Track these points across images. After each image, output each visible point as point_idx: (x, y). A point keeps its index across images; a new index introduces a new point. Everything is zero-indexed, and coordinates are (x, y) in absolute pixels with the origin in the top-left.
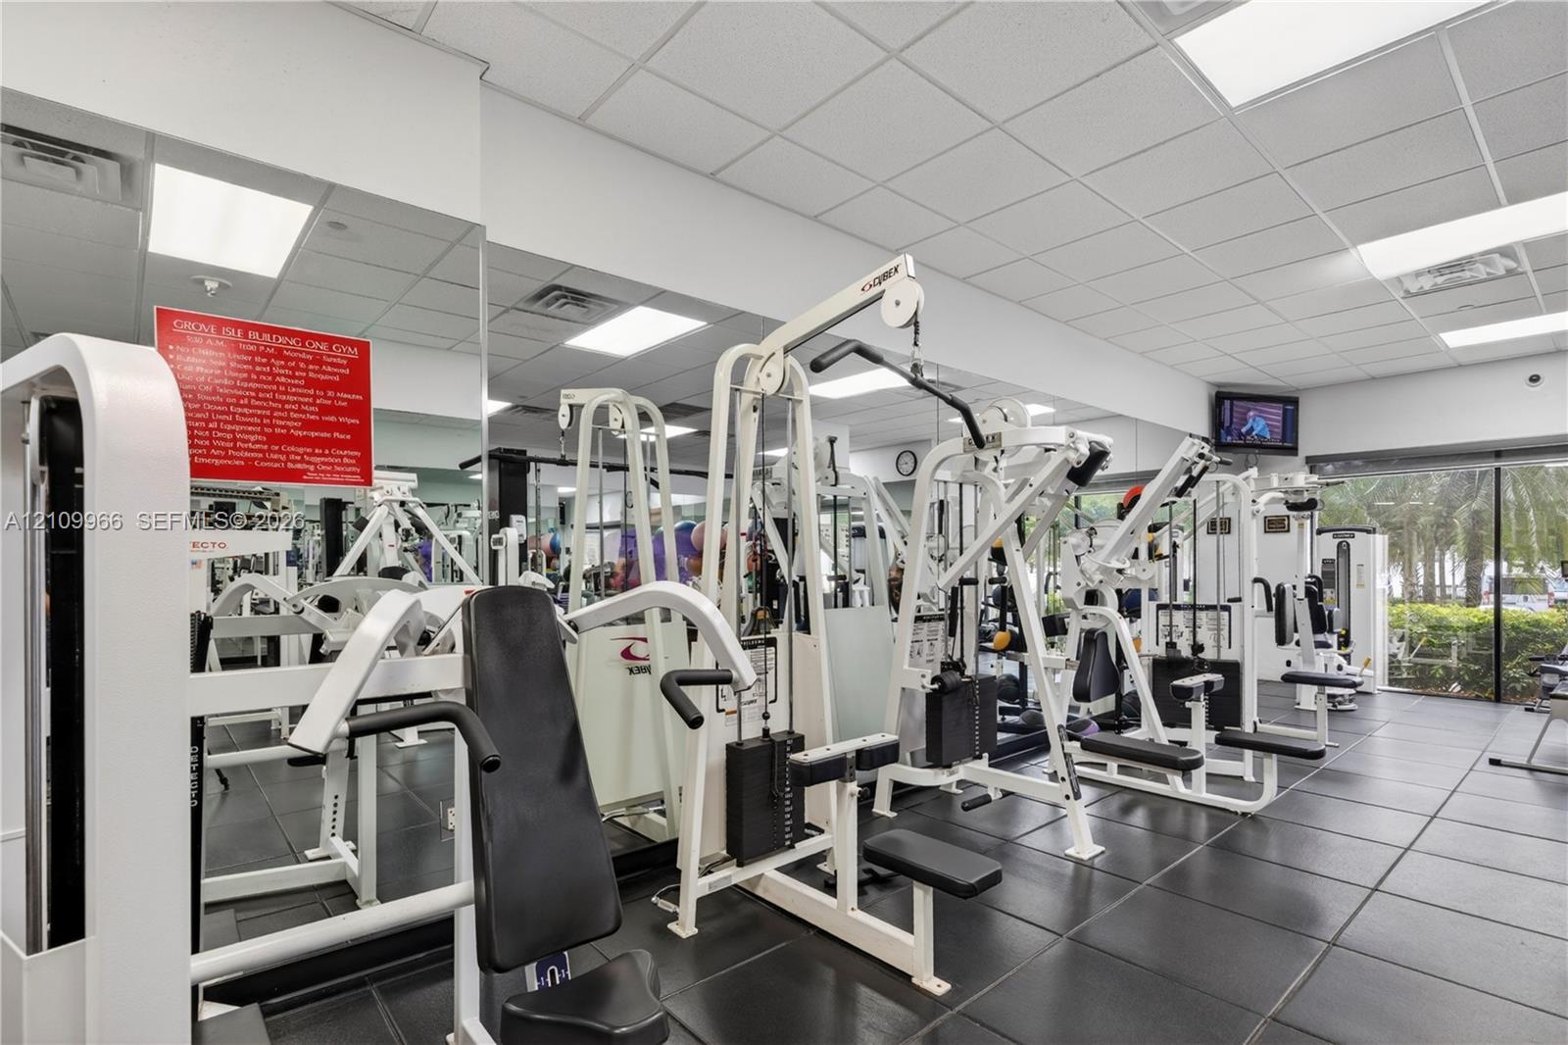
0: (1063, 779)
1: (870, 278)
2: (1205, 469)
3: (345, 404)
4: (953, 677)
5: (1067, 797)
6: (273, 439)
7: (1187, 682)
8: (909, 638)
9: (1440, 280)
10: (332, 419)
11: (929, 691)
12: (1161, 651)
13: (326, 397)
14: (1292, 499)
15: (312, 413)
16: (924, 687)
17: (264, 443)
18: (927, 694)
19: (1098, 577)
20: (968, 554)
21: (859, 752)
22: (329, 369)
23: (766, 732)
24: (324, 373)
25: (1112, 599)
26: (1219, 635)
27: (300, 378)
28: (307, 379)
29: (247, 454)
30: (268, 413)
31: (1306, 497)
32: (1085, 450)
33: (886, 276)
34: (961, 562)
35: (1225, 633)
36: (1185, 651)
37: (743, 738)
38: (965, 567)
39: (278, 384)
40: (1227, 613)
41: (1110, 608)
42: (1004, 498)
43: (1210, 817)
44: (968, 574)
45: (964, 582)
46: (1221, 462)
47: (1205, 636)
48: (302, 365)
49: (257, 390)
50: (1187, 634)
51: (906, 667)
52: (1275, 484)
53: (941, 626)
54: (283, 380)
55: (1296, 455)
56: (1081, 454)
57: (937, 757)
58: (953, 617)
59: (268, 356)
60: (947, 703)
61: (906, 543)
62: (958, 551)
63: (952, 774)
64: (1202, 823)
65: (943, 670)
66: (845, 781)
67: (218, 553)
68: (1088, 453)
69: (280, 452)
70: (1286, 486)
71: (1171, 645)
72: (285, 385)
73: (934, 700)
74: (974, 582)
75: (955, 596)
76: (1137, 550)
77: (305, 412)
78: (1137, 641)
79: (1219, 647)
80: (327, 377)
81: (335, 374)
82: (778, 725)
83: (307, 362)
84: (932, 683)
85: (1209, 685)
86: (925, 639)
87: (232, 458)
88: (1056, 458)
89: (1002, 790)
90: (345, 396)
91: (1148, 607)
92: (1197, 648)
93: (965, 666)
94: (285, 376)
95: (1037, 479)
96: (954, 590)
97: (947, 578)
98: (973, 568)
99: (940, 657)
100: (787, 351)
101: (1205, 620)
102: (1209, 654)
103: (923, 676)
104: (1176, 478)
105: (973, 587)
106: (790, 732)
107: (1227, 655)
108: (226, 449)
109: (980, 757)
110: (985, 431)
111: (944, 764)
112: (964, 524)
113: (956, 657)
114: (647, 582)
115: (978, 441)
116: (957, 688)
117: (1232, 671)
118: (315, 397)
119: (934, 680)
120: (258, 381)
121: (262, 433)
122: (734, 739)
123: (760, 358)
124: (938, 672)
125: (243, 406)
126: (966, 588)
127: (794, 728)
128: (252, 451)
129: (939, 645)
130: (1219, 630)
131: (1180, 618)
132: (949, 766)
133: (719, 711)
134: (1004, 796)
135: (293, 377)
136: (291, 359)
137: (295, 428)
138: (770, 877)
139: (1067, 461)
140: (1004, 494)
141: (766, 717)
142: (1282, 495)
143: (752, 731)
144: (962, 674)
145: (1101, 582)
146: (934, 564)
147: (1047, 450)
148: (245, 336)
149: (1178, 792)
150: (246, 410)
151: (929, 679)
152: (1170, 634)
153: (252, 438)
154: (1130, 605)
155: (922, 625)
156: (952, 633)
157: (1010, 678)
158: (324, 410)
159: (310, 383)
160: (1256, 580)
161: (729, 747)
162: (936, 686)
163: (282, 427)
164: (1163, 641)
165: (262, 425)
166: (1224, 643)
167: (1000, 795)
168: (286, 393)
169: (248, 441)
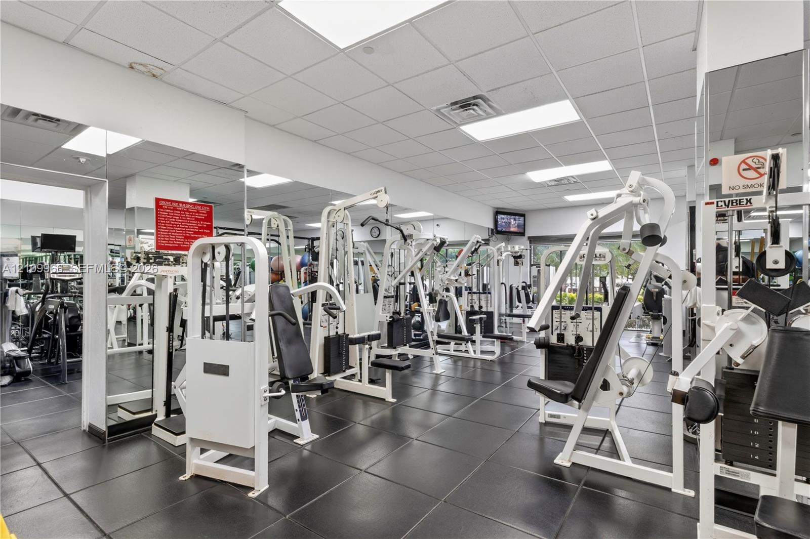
0: (432, 349)
1: (373, 191)
2: (480, 246)
3: (205, 226)
4: (396, 316)
5: (434, 354)
6: (186, 237)
7: (474, 317)
8: (382, 304)
9: (556, 183)
10: (202, 231)
11: (389, 321)
12: (469, 309)
13: (200, 224)
14: (514, 255)
15: (197, 229)
16: (387, 320)
17: (183, 239)
18: (388, 323)
19: (447, 282)
20: (402, 274)
21: (369, 336)
22: (201, 215)
23: (337, 333)
24: (200, 216)
25: (453, 290)
26: (487, 302)
27: (193, 218)
28: (195, 218)
29: (179, 243)
30: (184, 229)
31: (519, 254)
32: (439, 241)
33: (378, 192)
34: (400, 277)
35: (489, 302)
36: (477, 308)
37: (330, 335)
38: (401, 279)
39: (187, 220)
40: (490, 295)
41: (452, 294)
42: (414, 255)
43: (481, 362)
44: (402, 281)
45: (400, 284)
46: (485, 243)
47: (483, 304)
48: (194, 214)
49: (182, 222)
50: (477, 302)
51: (381, 314)
52: (509, 249)
53: (392, 300)
54: (189, 219)
55: (524, 236)
56: (437, 243)
57: (391, 345)
58: (397, 298)
59: (185, 211)
60: (395, 326)
61: (378, 269)
62: (398, 273)
63: (396, 351)
64: (479, 364)
65: (393, 314)
66: (364, 345)
67: (176, 274)
68: (439, 242)
69: (188, 242)
70: (513, 250)
71: (472, 306)
72: (189, 220)
73: (390, 324)
74: (404, 284)
75: (397, 289)
76: (461, 273)
77: (195, 229)
78: (461, 307)
79: (487, 307)
80: (201, 217)
81: (202, 216)
82: (340, 332)
83: (195, 212)
84: (390, 318)
85: (481, 319)
86: (387, 304)
87: (174, 244)
88: (430, 243)
89: (413, 355)
90: (206, 223)
91: (465, 293)
92: (481, 307)
93: (401, 313)
94: (189, 217)
95: (424, 250)
96: (397, 287)
97: (395, 283)
98: (403, 279)
99: (392, 310)
100: (345, 209)
101: (483, 297)
102: (484, 309)
103: (387, 317)
104: (472, 247)
105: (403, 286)
106: (344, 333)
107: (490, 310)
108: (173, 241)
109: (406, 345)
110: (406, 233)
111: (394, 346)
112: (401, 262)
113: (398, 310)
114: (320, 282)
115: (405, 238)
116: (398, 320)
117: (490, 315)
118: (197, 224)
119: (390, 317)
120: (182, 219)
121: (183, 236)
122: (327, 335)
123: (336, 210)
124: (392, 315)
125: (178, 227)
126: (401, 286)
127: (346, 332)
128: (181, 241)
129: (392, 306)
130: (487, 301)
131: (475, 297)
132: (395, 348)
133: (321, 326)
134: (414, 357)
135: (191, 218)
136: (191, 212)
137: (192, 234)
138: (338, 380)
139: (433, 244)
140: (414, 254)
141: (337, 328)
142: (510, 253)
143: (333, 333)
144: (400, 316)
145: (448, 284)
146: (389, 277)
147: (428, 240)
148: (179, 205)
149: (471, 355)
150: (178, 229)
151: (389, 317)
152: (472, 303)
153: (180, 237)
154: (458, 293)
155: (385, 299)
156: (397, 302)
157: (418, 322)
158: (200, 228)
159: (196, 219)
160: (502, 283)
161: (325, 338)
162: (391, 319)
163: (188, 234)
164: (470, 305)
165: (182, 233)
166: (489, 305)
167: (412, 357)
168: (189, 223)
169: (179, 238)
